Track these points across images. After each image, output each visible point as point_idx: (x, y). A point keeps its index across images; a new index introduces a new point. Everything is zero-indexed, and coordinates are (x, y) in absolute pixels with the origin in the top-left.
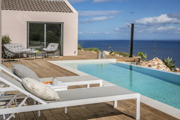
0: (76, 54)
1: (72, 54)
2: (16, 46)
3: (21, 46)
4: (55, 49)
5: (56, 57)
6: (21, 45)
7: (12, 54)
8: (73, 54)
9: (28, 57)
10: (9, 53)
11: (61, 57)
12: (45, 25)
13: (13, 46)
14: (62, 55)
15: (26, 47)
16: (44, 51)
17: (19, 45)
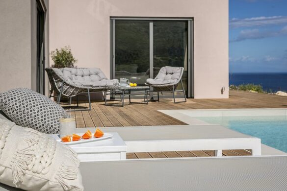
0: (226, 96)
1: (216, 95)
2: (86, 72)
3: (97, 74)
4: (176, 82)
5: (177, 100)
6: (98, 70)
7: (72, 91)
8: (218, 96)
9: (112, 99)
10: (66, 88)
11: (189, 101)
12: (151, 24)
13: (79, 72)
14: (192, 97)
15: (108, 76)
16: (149, 85)
17: (92, 72)
